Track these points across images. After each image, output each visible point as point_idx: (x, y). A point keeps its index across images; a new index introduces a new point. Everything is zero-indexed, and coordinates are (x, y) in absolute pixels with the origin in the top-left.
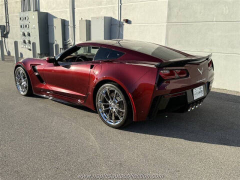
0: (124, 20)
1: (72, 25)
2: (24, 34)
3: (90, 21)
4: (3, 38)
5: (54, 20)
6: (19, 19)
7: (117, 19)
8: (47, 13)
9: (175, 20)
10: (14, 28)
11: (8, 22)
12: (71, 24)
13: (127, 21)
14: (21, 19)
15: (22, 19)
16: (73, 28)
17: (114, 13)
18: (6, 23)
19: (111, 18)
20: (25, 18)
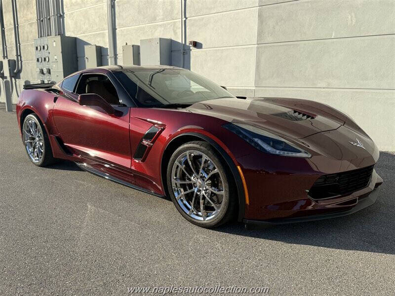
0: (191, 43)
1: (113, 55)
2: (42, 72)
3: (138, 47)
4: (13, 79)
5: (86, 47)
6: (35, 48)
7: (180, 41)
8: (76, 39)
9: (270, 39)
10: (28, 63)
11: (20, 55)
12: (110, 53)
13: (196, 45)
14: (37, 48)
15: (39, 48)
16: (113, 59)
17: (175, 33)
18: (17, 55)
19: (171, 40)
20: (44, 47)
